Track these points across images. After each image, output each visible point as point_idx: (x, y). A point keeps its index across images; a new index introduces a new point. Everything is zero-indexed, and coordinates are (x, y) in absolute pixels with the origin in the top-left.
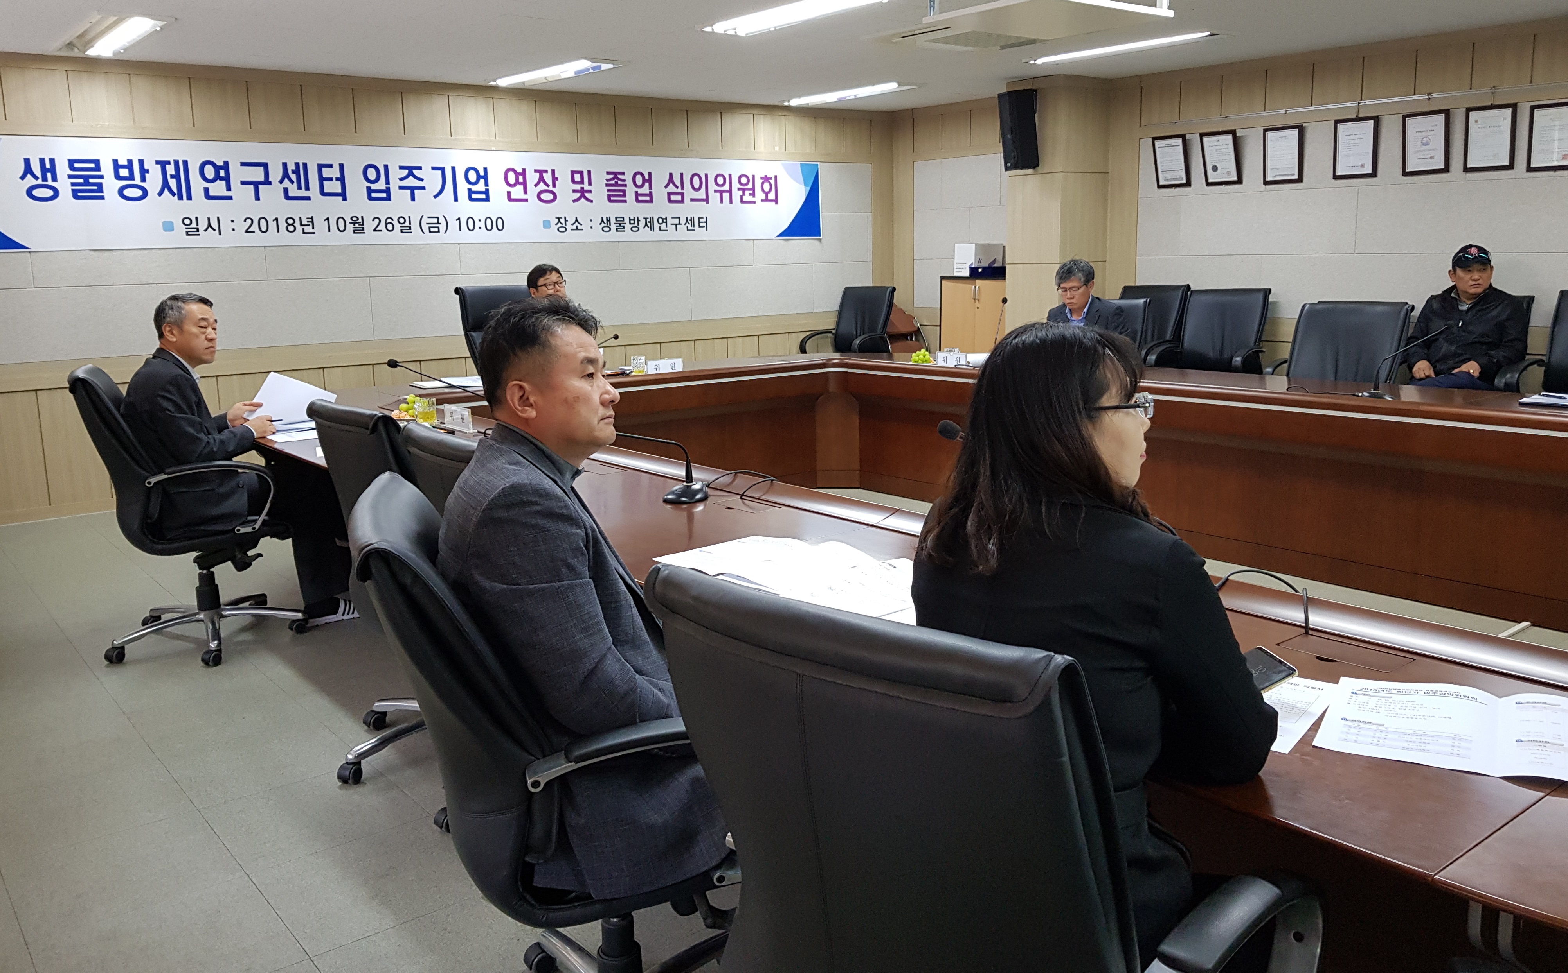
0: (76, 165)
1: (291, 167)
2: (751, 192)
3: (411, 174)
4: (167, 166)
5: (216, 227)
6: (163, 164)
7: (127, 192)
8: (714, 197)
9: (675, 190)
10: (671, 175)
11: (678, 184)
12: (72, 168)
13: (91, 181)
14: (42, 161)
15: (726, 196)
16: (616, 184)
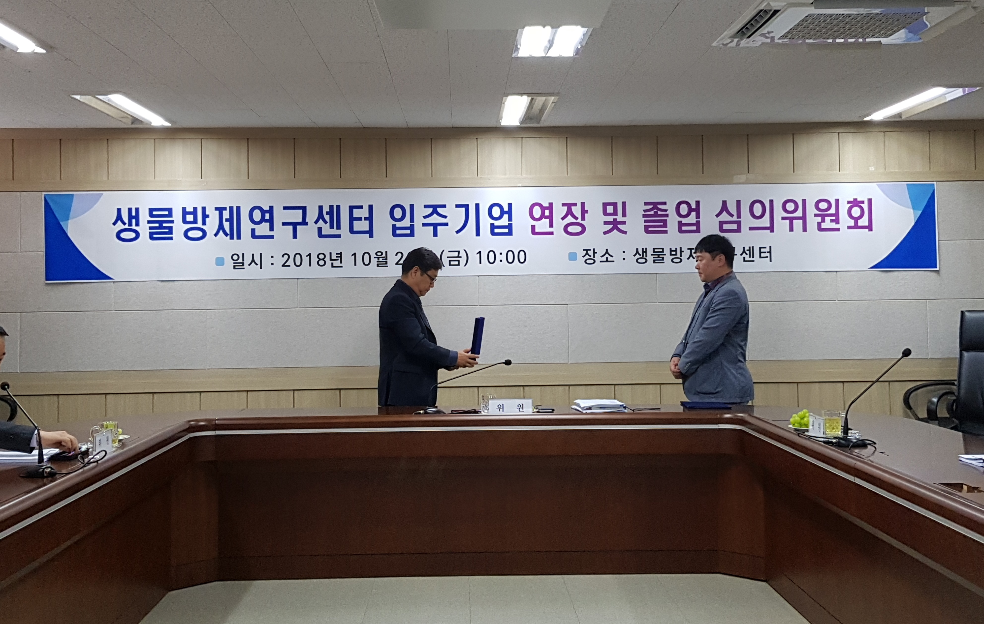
0: (155, 213)
1: (326, 209)
2: (834, 218)
3: (435, 212)
4: (224, 212)
5: (258, 263)
6: (220, 210)
7: (190, 234)
8: (781, 225)
9: (729, 218)
10: (724, 203)
11: (734, 211)
12: (151, 215)
13: (165, 225)
14: (130, 210)
15: (798, 224)
16: (656, 215)
